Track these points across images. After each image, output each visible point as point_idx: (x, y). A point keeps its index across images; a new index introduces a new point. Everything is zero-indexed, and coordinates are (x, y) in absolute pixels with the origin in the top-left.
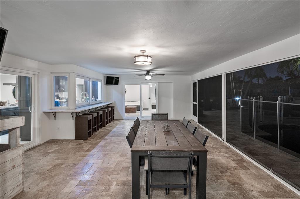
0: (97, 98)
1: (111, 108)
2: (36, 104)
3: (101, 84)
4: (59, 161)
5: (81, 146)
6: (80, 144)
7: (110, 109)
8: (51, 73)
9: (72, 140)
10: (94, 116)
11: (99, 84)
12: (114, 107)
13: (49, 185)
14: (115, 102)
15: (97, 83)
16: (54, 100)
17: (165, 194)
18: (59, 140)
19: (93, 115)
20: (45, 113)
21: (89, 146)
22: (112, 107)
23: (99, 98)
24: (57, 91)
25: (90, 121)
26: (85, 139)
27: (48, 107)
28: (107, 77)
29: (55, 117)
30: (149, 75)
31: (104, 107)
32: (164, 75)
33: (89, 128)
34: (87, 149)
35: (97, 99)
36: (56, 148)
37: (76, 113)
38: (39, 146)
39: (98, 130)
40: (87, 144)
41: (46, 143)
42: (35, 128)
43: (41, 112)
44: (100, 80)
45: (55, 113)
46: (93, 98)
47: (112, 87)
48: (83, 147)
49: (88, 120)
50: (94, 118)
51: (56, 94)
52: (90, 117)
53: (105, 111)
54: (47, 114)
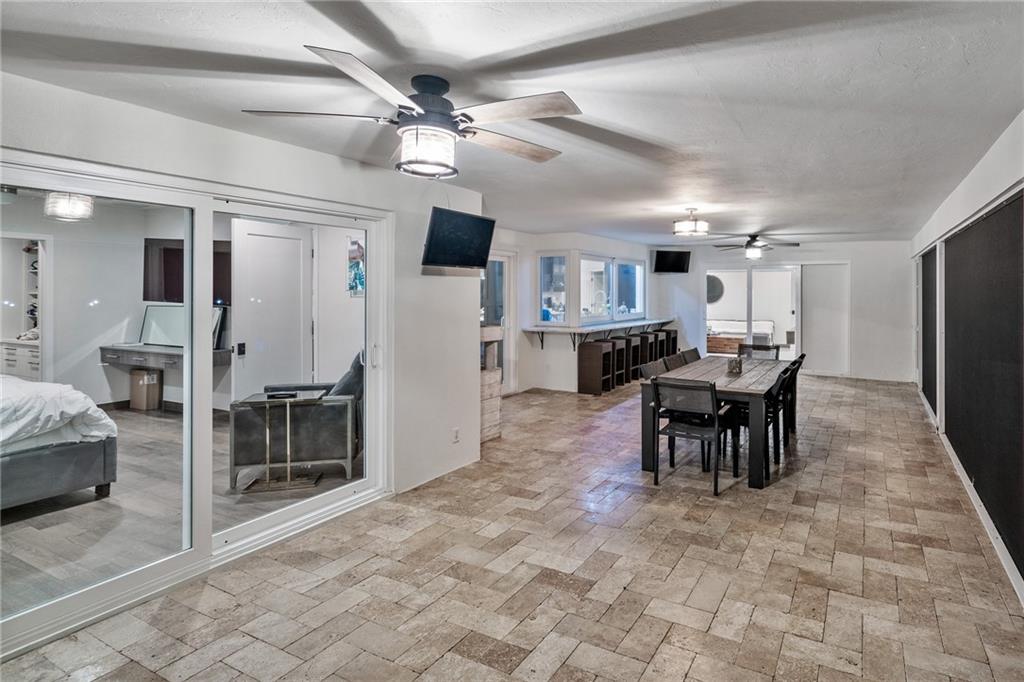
0: (635, 307)
1: (664, 334)
2: (511, 313)
3: (642, 271)
4: (548, 417)
5: (586, 403)
6: (586, 400)
7: (662, 336)
8: (538, 252)
9: (572, 393)
10: (618, 347)
11: (639, 271)
12: (676, 332)
13: (532, 438)
14: (679, 318)
15: (634, 269)
16: (541, 306)
17: (701, 469)
18: (549, 390)
19: (614, 344)
20: (525, 332)
21: (602, 405)
22: (668, 333)
23: (639, 308)
24: (548, 290)
25: (606, 356)
26: (597, 394)
27: (531, 322)
28: (658, 252)
29: (542, 341)
30: (754, 247)
31: (649, 330)
32: (798, 245)
33: (605, 372)
34: (595, 408)
35: (632, 311)
36: (542, 400)
37: (581, 335)
38: (516, 395)
39: (628, 381)
40: (598, 401)
41: (526, 392)
42: (509, 361)
43: (519, 330)
44: (639, 262)
45: (543, 333)
46: (623, 307)
47: (672, 278)
48: (589, 405)
49: (604, 352)
50: (618, 350)
51: (545, 296)
52: (607, 347)
53: (647, 338)
54: (529, 334)
